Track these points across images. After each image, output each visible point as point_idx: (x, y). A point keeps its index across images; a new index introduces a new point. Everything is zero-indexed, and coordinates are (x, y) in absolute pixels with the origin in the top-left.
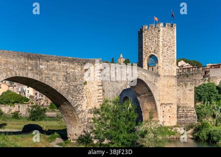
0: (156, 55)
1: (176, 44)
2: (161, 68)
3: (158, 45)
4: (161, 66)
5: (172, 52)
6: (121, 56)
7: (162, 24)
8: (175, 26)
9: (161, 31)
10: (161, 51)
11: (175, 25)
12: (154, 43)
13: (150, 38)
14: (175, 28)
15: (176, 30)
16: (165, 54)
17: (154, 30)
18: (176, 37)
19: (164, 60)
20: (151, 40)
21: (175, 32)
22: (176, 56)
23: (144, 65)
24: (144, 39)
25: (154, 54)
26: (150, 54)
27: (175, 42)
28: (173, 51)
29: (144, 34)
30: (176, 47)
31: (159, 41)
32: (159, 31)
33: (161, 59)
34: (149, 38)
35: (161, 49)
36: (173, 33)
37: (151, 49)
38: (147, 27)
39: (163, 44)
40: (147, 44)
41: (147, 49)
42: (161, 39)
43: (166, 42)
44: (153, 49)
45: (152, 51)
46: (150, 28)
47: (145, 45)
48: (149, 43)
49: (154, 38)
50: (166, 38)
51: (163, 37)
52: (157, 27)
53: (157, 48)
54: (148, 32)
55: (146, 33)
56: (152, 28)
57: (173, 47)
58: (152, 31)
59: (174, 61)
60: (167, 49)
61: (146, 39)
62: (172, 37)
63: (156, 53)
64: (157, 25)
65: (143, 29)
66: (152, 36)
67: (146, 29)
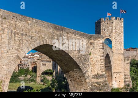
0: (110, 39)
1: (123, 32)
2: (114, 48)
3: (112, 32)
4: (114, 46)
5: (121, 37)
7: (114, 18)
9: (114, 22)
10: (114, 36)
11: (122, 19)
14: (123, 21)
15: (123, 22)
16: (117, 38)
17: (109, 22)
18: (123, 27)
20: (107, 28)
21: (123, 24)
22: (123, 40)
24: (101, 27)
26: (106, 38)
27: (123, 30)
28: (122, 36)
29: (101, 24)
30: (123, 33)
32: (113, 22)
33: (114, 41)
34: (105, 27)
36: (122, 24)
37: (106, 35)
38: (103, 19)
39: (115, 31)
40: (104, 31)
41: (104, 34)
42: (114, 28)
43: (117, 30)
44: (108, 34)
45: (107, 36)
46: (106, 20)
47: (102, 31)
48: (105, 30)
49: (109, 27)
50: (117, 28)
51: (115, 26)
52: (111, 20)
53: (111, 34)
54: (105, 22)
55: (103, 23)
56: (108, 20)
57: (121, 33)
58: (107, 22)
59: (122, 43)
60: (118, 34)
61: (103, 28)
62: (121, 27)
63: (110, 37)
64: (111, 18)
65: (101, 21)
66: (108, 25)
67: (103, 21)
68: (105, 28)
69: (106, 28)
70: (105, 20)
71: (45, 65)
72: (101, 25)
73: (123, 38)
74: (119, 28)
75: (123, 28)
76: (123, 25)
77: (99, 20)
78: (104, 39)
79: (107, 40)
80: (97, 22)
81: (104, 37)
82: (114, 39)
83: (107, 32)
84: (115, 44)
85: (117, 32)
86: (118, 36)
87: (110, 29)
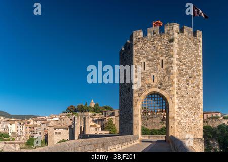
0: (164, 93)
1: (201, 73)
2: (176, 123)
3: (169, 72)
4: (176, 118)
5: (196, 89)
6: (93, 101)
7: (176, 27)
8: (200, 36)
9: (176, 40)
10: (176, 85)
11: (199, 33)
12: (160, 67)
13: (151, 58)
14: (201, 39)
15: (201, 43)
16: (183, 93)
17: (160, 40)
18: (201, 59)
19: (181, 105)
20: (152, 60)
21: (201, 48)
22: (201, 97)
23: (134, 114)
24: (135, 59)
25: (158, 90)
26: (151, 90)
27: (201, 68)
28: (197, 86)
30: (201, 78)
31: (172, 62)
32: (172, 41)
33: (176, 101)
34: (147, 57)
35: (176, 80)
36: (197, 50)
37: (151, 81)
39: (178, 69)
42: (175, 59)
43: (184, 67)
44: (156, 80)
45: (153, 84)
46: (149, 35)
48: (147, 68)
49: (158, 56)
50: (184, 59)
51: (179, 54)
52: (168, 33)
53: (166, 78)
54: (146, 43)
55: (140, 46)
56: (155, 35)
57: (197, 78)
58: (153, 41)
59: (199, 108)
60: (187, 81)
61: (140, 60)
62: (196, 57)
63: (164, 89)
64: (165, 29)
65: (134, 39)
66: (155, 51)
67: (139, 39)
68: (145, 60)
69: (148, 60)
70: (145, 35)
72: (135, 53)
73: (201, 93)
74: (191, 61)
75: (201, 63)
76: (201, 54)
77: (129, 41)
78: (142, 94)
79: (153, 99)
80: (123, 49)
81: (142, 90)
82: (177, 93)
83: (152, 74)
84: (178, 110)
85: (184, 72)
86: (188, 84)
87: (164, 63)
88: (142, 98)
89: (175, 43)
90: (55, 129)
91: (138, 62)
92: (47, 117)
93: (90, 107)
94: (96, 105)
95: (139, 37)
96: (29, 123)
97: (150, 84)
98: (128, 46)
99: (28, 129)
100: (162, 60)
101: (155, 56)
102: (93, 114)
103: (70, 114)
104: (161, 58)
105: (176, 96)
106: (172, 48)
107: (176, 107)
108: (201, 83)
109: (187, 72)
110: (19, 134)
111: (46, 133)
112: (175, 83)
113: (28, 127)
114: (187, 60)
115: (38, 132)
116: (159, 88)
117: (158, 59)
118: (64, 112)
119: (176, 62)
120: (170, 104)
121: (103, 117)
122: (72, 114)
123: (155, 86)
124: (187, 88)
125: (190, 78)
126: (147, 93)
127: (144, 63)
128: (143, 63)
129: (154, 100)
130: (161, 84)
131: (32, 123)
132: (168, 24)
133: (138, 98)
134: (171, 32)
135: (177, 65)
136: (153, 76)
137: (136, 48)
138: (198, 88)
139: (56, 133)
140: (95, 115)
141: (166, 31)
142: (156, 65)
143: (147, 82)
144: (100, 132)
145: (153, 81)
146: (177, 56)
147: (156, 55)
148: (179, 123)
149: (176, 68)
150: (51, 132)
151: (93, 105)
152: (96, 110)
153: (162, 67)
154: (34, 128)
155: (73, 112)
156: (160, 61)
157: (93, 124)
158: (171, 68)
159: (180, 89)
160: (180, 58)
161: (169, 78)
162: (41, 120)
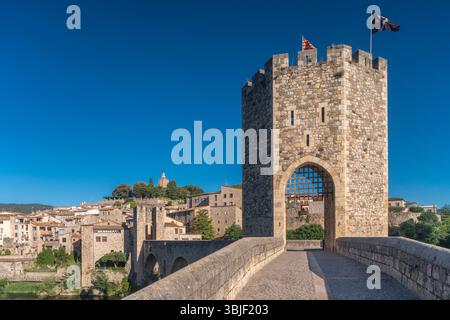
0: (326, 165)
1: (386, 132)
3: (334, 130)
4: (347, 208)
5: (378, 160)
6: (164, 175)
7: (347, 52)
8: (383, 68)
9: (346, 75)
10: (346, 153)
11: (383, 63)
12: (318, 120)
13: (303, 103)
14: (385, 73)
15: (385, 80)
16: (358, 165)
17: (319, 73)
18: (386, 107)
19: (353, 187)
20: (305, 108)
21: (385, 89)
22: (386, 173)
24: (276, 105)
25: (316, 160)
26: (304, 160)
27: (385, 123)
28: (380, 153)
29: (276, 86)
30: (386, 140)
31: (339, 113)
32: (339, 75)
34: (297, 102)
35: (346, 144)
36: (380, 91)
37: (304, 144)
38: (287, 60)
39: (350, 125)
40: (288, 122)
41: (291, 140)
42: (344, 107)
43: (359, 121)
44: (312, 143)
45: (308, 150)
46: (300, 63)
47: (280, 127)
48: (297, 121)
49: (316, 101)
50: (359, 107)
51: (351, 99)
52: (332, 62)
53: (330, 139)
54: (294, 78)
55: (284, 82)
56: (310, 64)
57: (379, 139)
58: (308, 74)
59: (382, 192)
60: (364, 144)
61: (284, 106)
62: (377, 104)
63: (326, 159)
64: (328, 55)
65: (275, 69)
66: (310, 93)
67: (283, 69)
68: (293, 107)
69: (299, 108)
70: (293, 62)
71: (105, 239)
72: (275, 94)
73: (386, 165)
74: (370, 111)
75: (385, 114)
76: (385, 99)
77: (262, 71)
78: (288, 166)
79: (306, 175)
80: (250, 84)
81: (288, 159)
82: (348, 166)
83: (306, 132)
84: (350, 195)
85: (359, 130)
86: (365, 150)
87: (326, 113)
88: (289, 173)
89: (344, 80)
90: (95, 230)
91: (280, 109)
92: (74, 208)
93: (160, 188)
94: (171, 184)
95: (283, 66)
96: (39, 219)
97: (302, 149)
98: (260, 79)
99: (39, 232)
100: (323, 109)
101: (310, 101)
102: (167, 202)
103: (119, 200)
104: (321, 105)
105: (347, 170)
106: (339, 88)
107: (347, 189)
108: (386, 149)
109: (364, 130)
110: (20, 242)
111: (77, 240)
112: (346, 148)
113: (38, 227)
114: (364, 109)
115: (60, 238)
116: (318, 156)
117: (316, 106)
118: (108, 198)
119: (347, 112)
120: (337, 184)
121: (186, 207)
122: (123, 201)
123: (312, 153)
124: (363, 157)
125: (369, 139)
126: (297, 165)
127: (292, 112)
128: (290, 113)
129: (308, 178)
130: (321, 150)
131: (45, 219)
132: (333, 46)
133: (282, 173)
134: (338, 60)
135: (348, 117)
136: (308, 136)
137: (277, 86)
138: (381, 157)
139: (98, 239)
140: (169, 204)
141: (329, 59)
142: (313, 116)
143: (298, 145)
144: (183, 236)
145: (308, 144)
146: (348, 103)
147: (313, 98)
148: (350, 218)
149: (346, 123)
150: (88, 236)
151: (165, 183)
152: (171, 193)
153: (323, 120)
154: (49, 229)
155: (125, 197)
156: (319, 110)
157: (170, 220)
158: (338, 123)
159: (352, 159)
160: (352, 106)
161: (335, 139)
162: (62, 213)
